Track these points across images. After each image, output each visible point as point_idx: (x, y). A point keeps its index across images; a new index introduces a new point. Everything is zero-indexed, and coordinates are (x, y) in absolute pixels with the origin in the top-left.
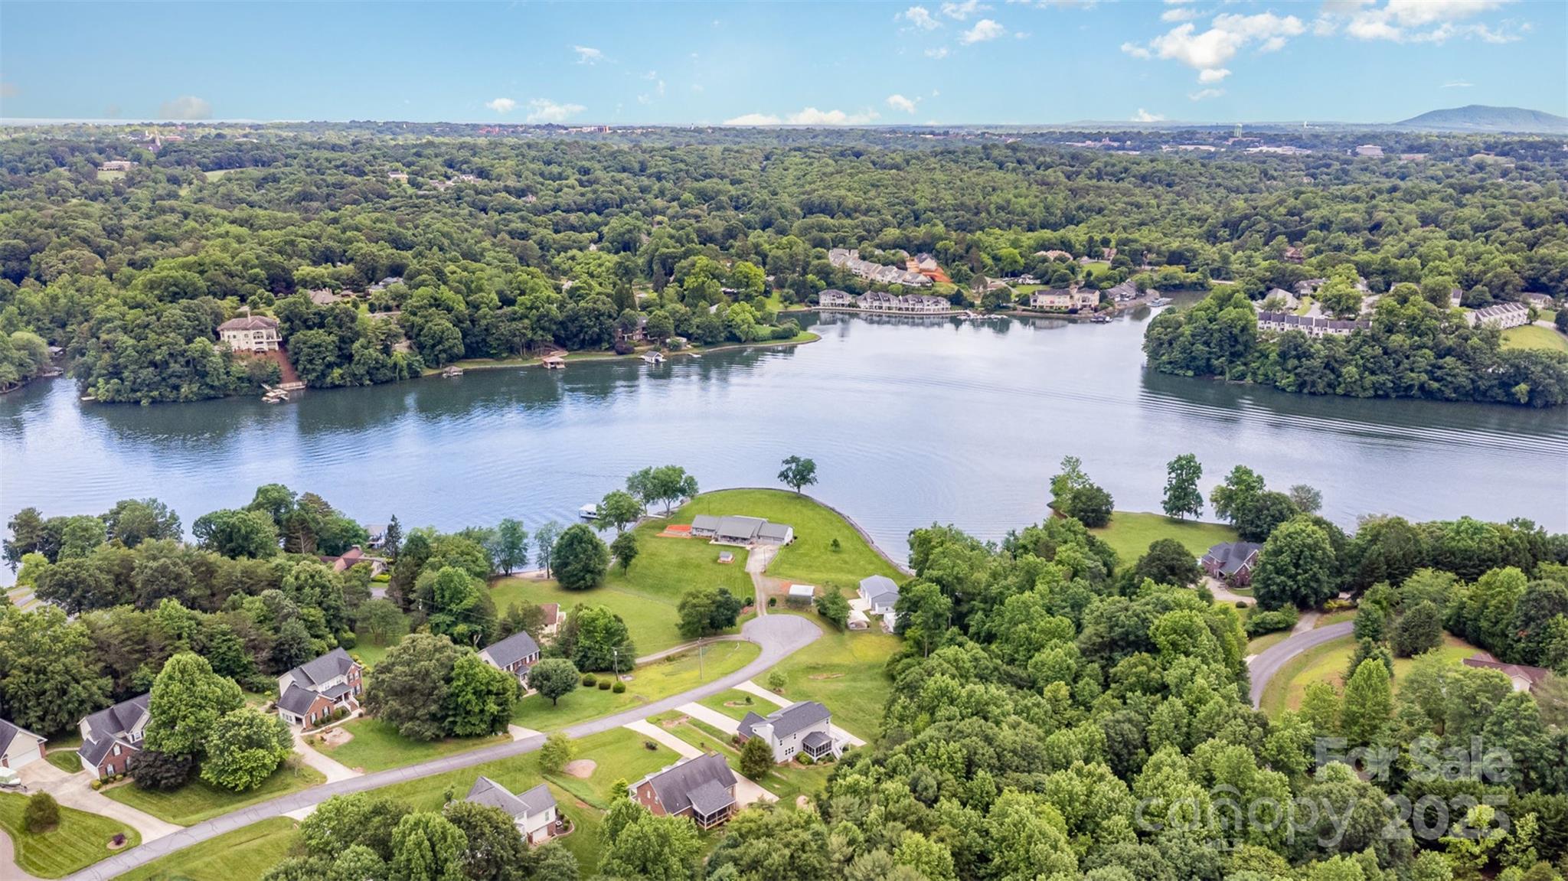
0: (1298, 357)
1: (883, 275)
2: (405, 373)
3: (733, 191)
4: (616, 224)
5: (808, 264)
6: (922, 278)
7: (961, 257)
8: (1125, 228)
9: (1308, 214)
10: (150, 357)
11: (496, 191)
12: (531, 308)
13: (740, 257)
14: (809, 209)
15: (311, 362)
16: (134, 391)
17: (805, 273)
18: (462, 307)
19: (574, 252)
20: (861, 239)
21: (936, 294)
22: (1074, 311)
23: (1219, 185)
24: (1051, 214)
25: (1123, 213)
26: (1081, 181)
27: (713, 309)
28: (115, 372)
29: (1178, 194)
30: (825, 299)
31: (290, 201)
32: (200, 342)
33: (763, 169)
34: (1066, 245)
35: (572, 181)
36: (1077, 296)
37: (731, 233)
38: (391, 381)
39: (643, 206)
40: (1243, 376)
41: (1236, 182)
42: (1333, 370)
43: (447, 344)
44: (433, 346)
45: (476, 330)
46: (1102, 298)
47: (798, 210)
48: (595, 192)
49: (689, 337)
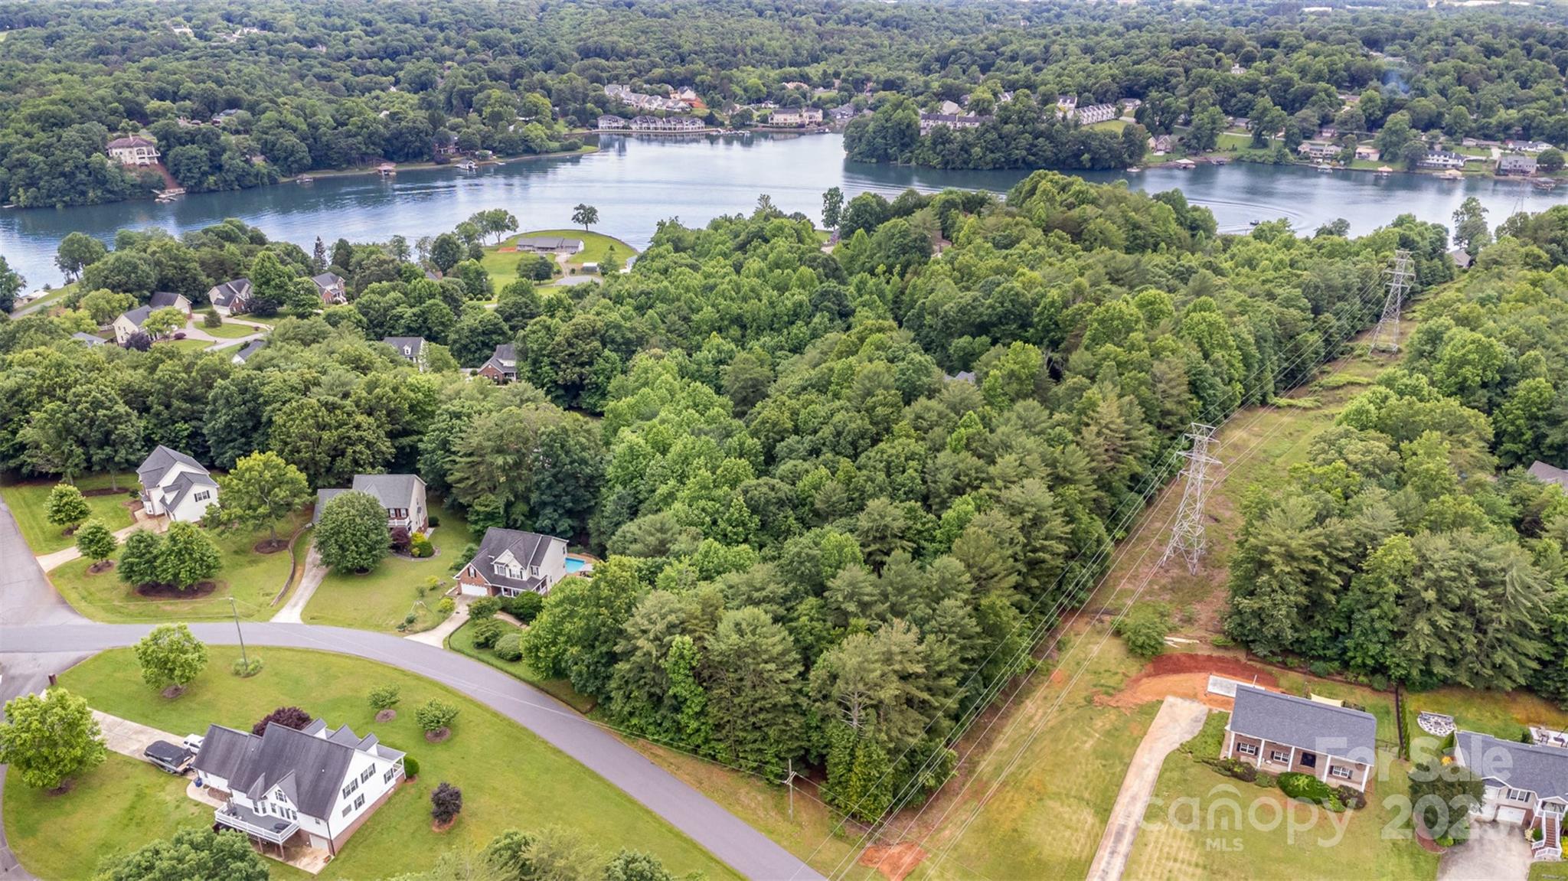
0: (943, 144)
1: (650, 103)
2: (266, 180)
3: (514, 38)
4: (410, 68)
5: (587, 96)
6: (682, 104)
7: (715, 88)
8: (857, 65)
9: (1003, 49)
10: (60, 169)
11: (286, 41)
12: (362, 128)
13: (528, 91)
14: (586, 53)
15: (189, 170)
16: (49, 197)
17: (584, 102)
18: (304, 127)
19: (378, 92)
20: (632, 76)
21: (694, 117)
22: (802, 126)
23: (946, 28)
24: (799, 54)
25: (859, 52)
26: (830, 26)
27: (512, 128)
28: (31, 183)
29: (910, 36)
30: (603, 123)
31: (86, 56)
32: (97, 157)
33: (540, 20)
34: (805, 78)
35: (358, 31)
36: (805, 114)
37: (517, 73)
38: (255, 186)
39: (432, 53)
40: (909, 160)
41: (962, 25)
42: (967, 152)
43: (298, 156)
44: (286, 159)
45: (319, 145)
46: (825, 116)
47: (575, 54)
48: (384, 41)
49: (495, 151)
